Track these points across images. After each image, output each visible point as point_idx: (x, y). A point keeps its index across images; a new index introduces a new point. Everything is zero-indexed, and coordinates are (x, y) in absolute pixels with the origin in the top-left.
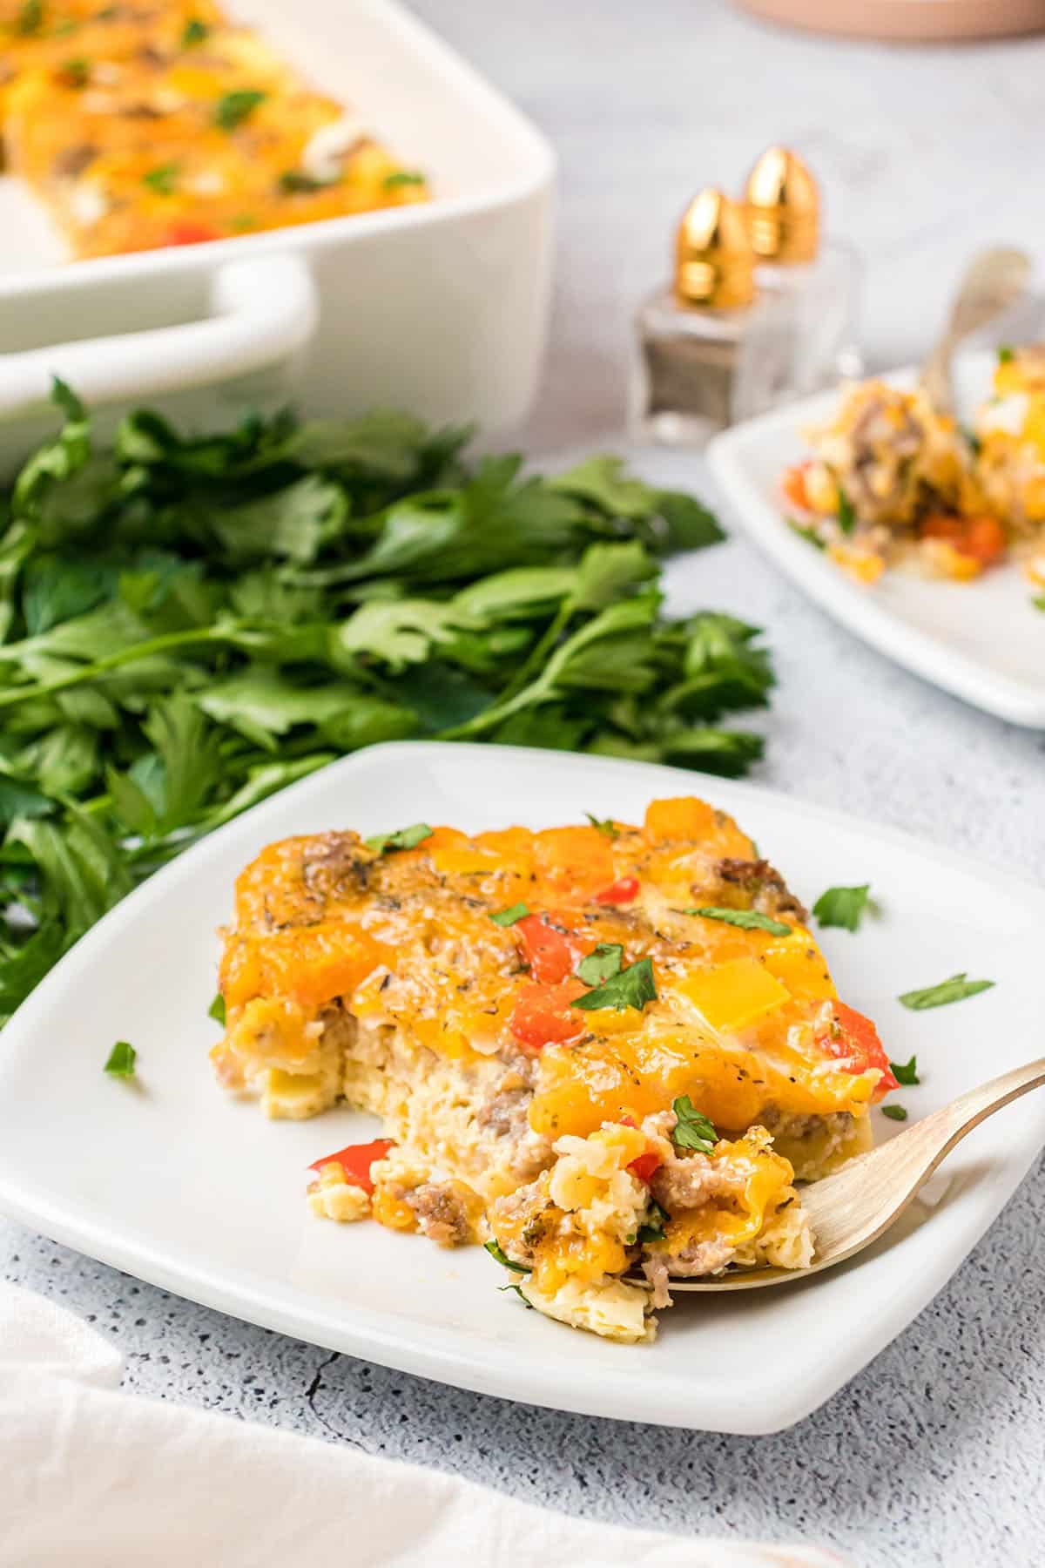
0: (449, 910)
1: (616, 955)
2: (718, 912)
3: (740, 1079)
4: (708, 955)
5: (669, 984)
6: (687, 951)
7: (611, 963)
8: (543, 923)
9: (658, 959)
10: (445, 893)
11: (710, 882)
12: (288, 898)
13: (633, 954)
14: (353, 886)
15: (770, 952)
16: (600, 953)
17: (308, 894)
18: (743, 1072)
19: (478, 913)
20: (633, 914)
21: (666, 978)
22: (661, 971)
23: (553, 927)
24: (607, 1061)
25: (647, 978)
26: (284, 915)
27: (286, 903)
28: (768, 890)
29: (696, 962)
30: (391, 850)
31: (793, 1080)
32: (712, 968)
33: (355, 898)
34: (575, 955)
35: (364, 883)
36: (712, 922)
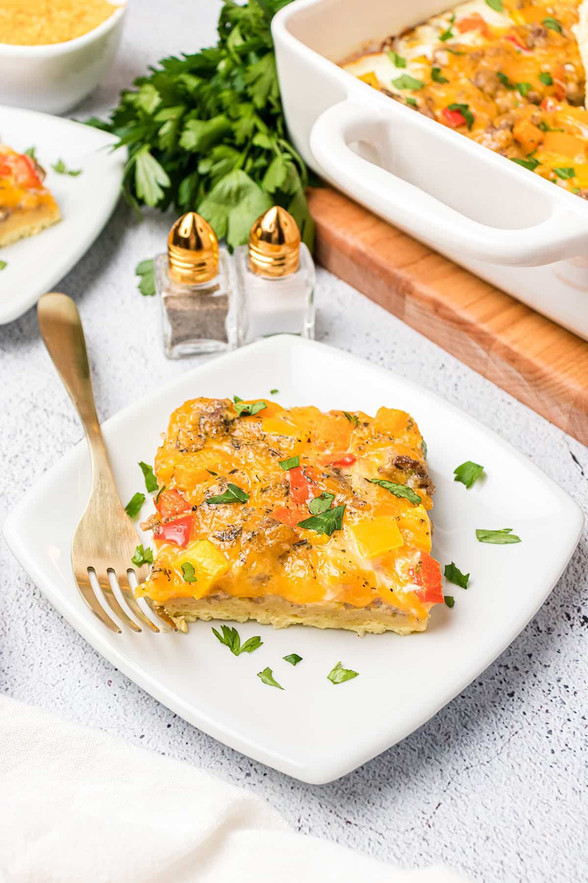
0: (261, 455)
1: (330, 500)
2: (388, 485)
3: (364, 586)
4: (372, 511)
5: (348, 523)
6: (364, 506)
7: (326, 504)
8: (302, 473)
9: (348, 507)
10: (262, 445)
11: (388, 466)
12: (189, 434)
13: (338, 501)
14: (222, 431)
15: (403, 515)
16: (322, 497)
17: (199, 434)
18: (366, 583)
19: (274, 460)
20: (346, 478)
21: (349, 520)
22: (348, 514)
23: (306, 477)
24: (305, 562)
25: (340, 518)
26: (185, 444)
27: (187, 437)
28: (416, 477)
29: (366, 514)
30: (245, 414)
31: (392, 590)
32: (372, 519)
33: (221, 438)
34: (311, 495)
35: (227, 431)
36: (383, 489)
